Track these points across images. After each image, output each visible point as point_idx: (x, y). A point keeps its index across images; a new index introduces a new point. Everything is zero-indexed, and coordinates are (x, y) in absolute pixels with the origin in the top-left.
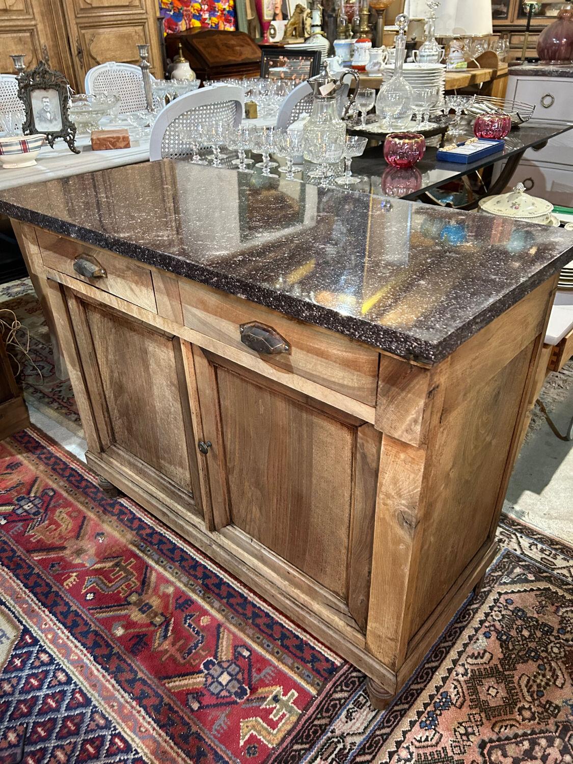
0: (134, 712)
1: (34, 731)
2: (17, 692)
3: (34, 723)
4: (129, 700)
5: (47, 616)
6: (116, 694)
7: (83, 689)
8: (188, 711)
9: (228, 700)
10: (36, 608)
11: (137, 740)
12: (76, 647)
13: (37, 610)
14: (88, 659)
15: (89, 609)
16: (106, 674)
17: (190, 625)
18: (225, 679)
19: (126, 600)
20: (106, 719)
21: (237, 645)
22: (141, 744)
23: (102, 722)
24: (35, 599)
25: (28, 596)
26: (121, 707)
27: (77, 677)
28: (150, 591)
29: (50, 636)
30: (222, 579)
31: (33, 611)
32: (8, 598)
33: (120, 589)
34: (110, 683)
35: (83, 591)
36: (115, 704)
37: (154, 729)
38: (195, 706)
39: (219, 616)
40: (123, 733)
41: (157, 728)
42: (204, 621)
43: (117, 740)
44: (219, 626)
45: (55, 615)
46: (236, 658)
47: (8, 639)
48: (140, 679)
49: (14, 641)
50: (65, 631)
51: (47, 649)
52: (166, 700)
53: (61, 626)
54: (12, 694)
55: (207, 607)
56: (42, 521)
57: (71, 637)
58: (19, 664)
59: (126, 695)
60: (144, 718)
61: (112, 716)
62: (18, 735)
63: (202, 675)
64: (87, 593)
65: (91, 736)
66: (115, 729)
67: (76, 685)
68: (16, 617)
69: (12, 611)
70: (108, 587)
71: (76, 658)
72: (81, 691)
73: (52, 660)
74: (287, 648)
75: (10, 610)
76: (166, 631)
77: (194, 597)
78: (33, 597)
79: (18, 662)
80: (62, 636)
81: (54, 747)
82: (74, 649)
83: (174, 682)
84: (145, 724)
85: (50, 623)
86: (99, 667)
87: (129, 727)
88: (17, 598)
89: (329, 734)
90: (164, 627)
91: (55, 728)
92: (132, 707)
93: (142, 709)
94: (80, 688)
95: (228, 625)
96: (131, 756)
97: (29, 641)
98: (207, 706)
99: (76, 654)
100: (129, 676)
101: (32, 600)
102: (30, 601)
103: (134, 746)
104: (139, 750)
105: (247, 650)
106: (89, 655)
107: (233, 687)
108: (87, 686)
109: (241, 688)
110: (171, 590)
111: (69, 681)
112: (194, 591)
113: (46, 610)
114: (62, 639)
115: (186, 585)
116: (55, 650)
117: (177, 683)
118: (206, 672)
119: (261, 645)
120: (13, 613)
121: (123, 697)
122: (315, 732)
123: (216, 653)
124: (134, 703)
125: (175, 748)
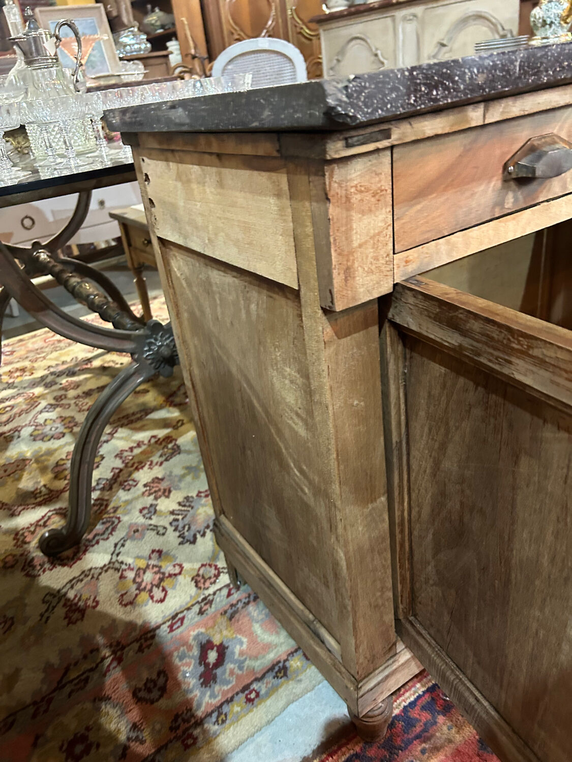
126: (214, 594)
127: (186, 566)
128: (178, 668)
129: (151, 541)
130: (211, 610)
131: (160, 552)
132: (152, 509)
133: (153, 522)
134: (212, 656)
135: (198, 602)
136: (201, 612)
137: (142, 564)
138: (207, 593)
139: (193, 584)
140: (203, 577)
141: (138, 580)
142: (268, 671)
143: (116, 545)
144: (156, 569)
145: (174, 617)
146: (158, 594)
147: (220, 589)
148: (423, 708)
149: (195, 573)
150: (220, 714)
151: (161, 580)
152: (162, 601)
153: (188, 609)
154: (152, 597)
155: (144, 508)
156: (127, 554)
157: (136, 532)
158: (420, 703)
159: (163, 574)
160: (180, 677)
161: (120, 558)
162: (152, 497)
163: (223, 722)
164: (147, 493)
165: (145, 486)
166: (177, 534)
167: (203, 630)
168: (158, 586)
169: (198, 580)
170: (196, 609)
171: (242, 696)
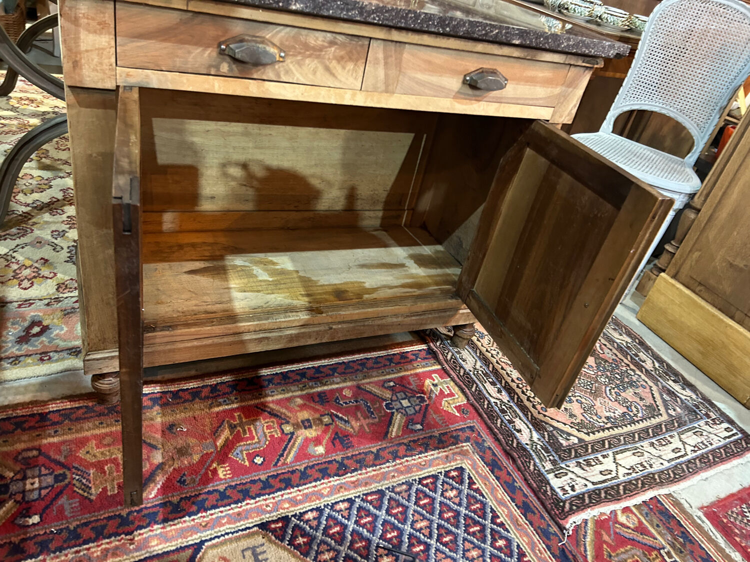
0: (406, 464)
1: (389, 541)
2: (338, 547)
3: (380, 539)
4: (393, 464)
5: (256, 502)
6: (382, 470)
7: (366, 492)
8: (421, 432)
9: (423, 408)
10: (236, 510)
11: (431, 469)
12: (315, 486)
13: (240, 510)
14: (335, 481)
15: (276, 465)
16: (359, 472)
17: (346, 403)
18: (405, 403)
19: (287, 434)
20: (403, 483)
21: (383, 385)
22: (435, 468)
23: (404, 487)
24: (222, 509)
25: (212, 515)
26: (397, 470)
27: (351, 494)
28: (289, 414)
29: (287, 505)
30: (313, 367)
31: (239, 514)
32: (195, 536)
33: (268, 435)
34: (371, 472)
35: (247, 463)
36: (393, 474)
37: (426, 457)
38: (419, 427)
39: (349, 384)
40: (421, 477)
41: (426, 454)
42: (347, 393)
43: (425, 482)
44: (358, 387)
45: (259, 495)
46: (393, 390)
47: (263, 545)
48: (378, 451)
49: (270, 541)
50: (288, 491)
51: (302, 511)
52: (405, 441)
53: (279, 493)
54: (338, 552)
55: (335, 386)
56: (86, 475)
57: (300, 488)
58: (305, 540)
59: (388, 464)
60: (414, 460)
61: (402, 478)
62: (387, 555)
63: (396, 414)
64: (252, 462)
65: (414, 499)
66: (415, 480)
67: (359, 496)
68: (237, 532)
69: (222, 535)
70: (259, 442)
71: (329, 489)
72: (367, 495)
73: (319, 510)
74: (399, 363)
75: (218, 537)
76: (341, 419)
77: (319, 389)
78: (217, 510)
79: (301, 540)
80: (294, 494)
81: (411, 528)
82: (316, 489)
83: (392, 431)
84: (420, 460)
85: (268, 502)
86: (349, 475)
87: (418, 471)
88: (206, 526)
89: (471, 373)
90: (336, 419)
91: (394, 524)
92: (401, 464)
93: (405, 459)
94: (363, 495)
95: (361, 382)
96: (442, 477)
97: (280, 525)
98: (422, 421)
99: (325, 488)
100: (371, 457)
101: (221, 512)
102: (220, 514)
103: (433, 473)
104: (439, 471)
105: (389, 382)
106: (331, 479)
107: (415, 401)
108: (363, 488)
109: (418, 398)
110: (299, 401)
111: (351, 501)
112: (312, 387)
113: (248, 501)
114: (298, 495)
115: (302, 390)
116: (307, 504)
117: (395, 430)
118: (394, 410)
119: (389, 374)
120: (227, 534)
121: (388, 467)
122: (468, 378)
123: (382, 399)
124: (398, 461)
125: (446, 449)
126: (67, 298)
127: (59, 275)
128: (7, 328)
129: (46, 252)
130: (56, 306)
131: (47, 261)
132: (62, 234)
133: (56, 241)
134: (36, 330)
135: (51, 299)
136: (48, 305)
137: (28, 263)
138: (61, 295)
139: (56, 287)
140: (66, 286)
141: (18, 271)
142: (67, 350)
143: (18, 245)
144: (35, 270)
145: (26, 301)
146: (26, 284)
147: (72, 297)
148: (151, 399)
149: (63, 282)
150: (16, 360)
151: (35, 277)
152: (25, 289)
153: (41, 300)
154: (20, 285)
155: (56, 231)
156: (22, 254)
157: (39, 243)
158: (149, 396)
159: (39, 274)
160: (4, 333)
161: (15, 254)
162: (68, 226)
163: (15, 364)
164: (66, 222)
165: (68, 217)
166: (69, 255)
167: (41, 314)
168: (29, 280)
169: (60, 287)
170: (46, 302)
171: (39, 356)
